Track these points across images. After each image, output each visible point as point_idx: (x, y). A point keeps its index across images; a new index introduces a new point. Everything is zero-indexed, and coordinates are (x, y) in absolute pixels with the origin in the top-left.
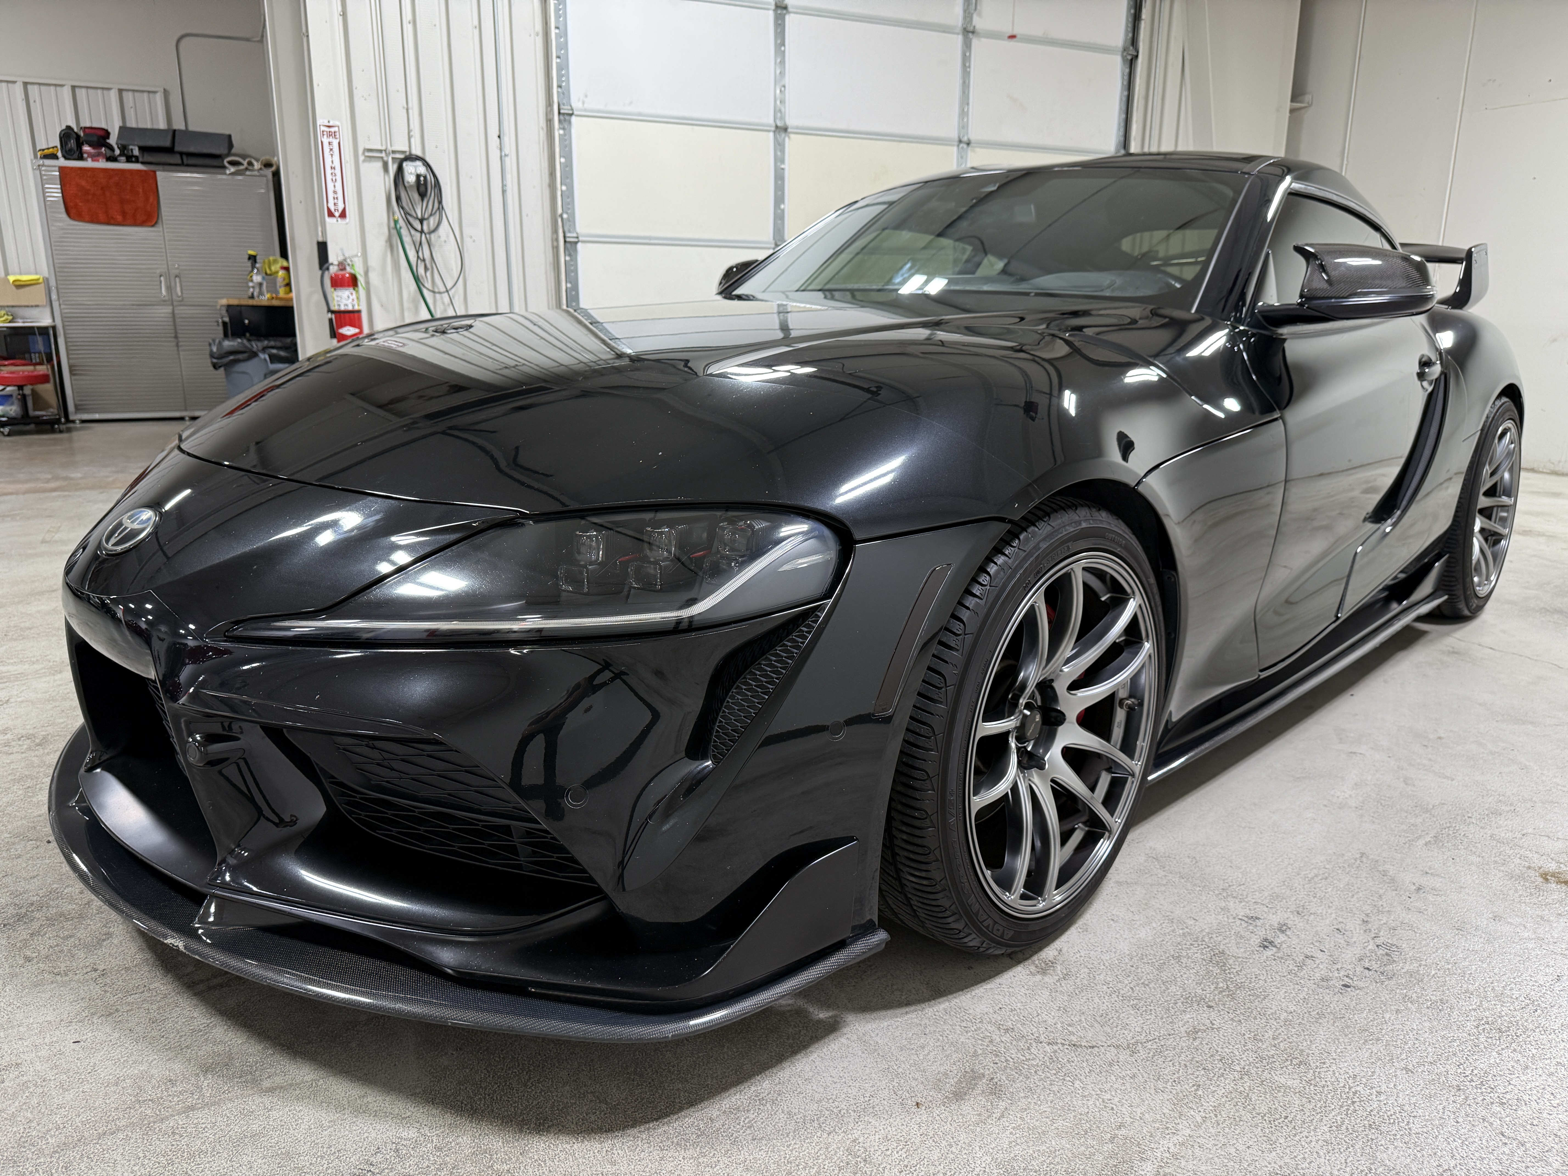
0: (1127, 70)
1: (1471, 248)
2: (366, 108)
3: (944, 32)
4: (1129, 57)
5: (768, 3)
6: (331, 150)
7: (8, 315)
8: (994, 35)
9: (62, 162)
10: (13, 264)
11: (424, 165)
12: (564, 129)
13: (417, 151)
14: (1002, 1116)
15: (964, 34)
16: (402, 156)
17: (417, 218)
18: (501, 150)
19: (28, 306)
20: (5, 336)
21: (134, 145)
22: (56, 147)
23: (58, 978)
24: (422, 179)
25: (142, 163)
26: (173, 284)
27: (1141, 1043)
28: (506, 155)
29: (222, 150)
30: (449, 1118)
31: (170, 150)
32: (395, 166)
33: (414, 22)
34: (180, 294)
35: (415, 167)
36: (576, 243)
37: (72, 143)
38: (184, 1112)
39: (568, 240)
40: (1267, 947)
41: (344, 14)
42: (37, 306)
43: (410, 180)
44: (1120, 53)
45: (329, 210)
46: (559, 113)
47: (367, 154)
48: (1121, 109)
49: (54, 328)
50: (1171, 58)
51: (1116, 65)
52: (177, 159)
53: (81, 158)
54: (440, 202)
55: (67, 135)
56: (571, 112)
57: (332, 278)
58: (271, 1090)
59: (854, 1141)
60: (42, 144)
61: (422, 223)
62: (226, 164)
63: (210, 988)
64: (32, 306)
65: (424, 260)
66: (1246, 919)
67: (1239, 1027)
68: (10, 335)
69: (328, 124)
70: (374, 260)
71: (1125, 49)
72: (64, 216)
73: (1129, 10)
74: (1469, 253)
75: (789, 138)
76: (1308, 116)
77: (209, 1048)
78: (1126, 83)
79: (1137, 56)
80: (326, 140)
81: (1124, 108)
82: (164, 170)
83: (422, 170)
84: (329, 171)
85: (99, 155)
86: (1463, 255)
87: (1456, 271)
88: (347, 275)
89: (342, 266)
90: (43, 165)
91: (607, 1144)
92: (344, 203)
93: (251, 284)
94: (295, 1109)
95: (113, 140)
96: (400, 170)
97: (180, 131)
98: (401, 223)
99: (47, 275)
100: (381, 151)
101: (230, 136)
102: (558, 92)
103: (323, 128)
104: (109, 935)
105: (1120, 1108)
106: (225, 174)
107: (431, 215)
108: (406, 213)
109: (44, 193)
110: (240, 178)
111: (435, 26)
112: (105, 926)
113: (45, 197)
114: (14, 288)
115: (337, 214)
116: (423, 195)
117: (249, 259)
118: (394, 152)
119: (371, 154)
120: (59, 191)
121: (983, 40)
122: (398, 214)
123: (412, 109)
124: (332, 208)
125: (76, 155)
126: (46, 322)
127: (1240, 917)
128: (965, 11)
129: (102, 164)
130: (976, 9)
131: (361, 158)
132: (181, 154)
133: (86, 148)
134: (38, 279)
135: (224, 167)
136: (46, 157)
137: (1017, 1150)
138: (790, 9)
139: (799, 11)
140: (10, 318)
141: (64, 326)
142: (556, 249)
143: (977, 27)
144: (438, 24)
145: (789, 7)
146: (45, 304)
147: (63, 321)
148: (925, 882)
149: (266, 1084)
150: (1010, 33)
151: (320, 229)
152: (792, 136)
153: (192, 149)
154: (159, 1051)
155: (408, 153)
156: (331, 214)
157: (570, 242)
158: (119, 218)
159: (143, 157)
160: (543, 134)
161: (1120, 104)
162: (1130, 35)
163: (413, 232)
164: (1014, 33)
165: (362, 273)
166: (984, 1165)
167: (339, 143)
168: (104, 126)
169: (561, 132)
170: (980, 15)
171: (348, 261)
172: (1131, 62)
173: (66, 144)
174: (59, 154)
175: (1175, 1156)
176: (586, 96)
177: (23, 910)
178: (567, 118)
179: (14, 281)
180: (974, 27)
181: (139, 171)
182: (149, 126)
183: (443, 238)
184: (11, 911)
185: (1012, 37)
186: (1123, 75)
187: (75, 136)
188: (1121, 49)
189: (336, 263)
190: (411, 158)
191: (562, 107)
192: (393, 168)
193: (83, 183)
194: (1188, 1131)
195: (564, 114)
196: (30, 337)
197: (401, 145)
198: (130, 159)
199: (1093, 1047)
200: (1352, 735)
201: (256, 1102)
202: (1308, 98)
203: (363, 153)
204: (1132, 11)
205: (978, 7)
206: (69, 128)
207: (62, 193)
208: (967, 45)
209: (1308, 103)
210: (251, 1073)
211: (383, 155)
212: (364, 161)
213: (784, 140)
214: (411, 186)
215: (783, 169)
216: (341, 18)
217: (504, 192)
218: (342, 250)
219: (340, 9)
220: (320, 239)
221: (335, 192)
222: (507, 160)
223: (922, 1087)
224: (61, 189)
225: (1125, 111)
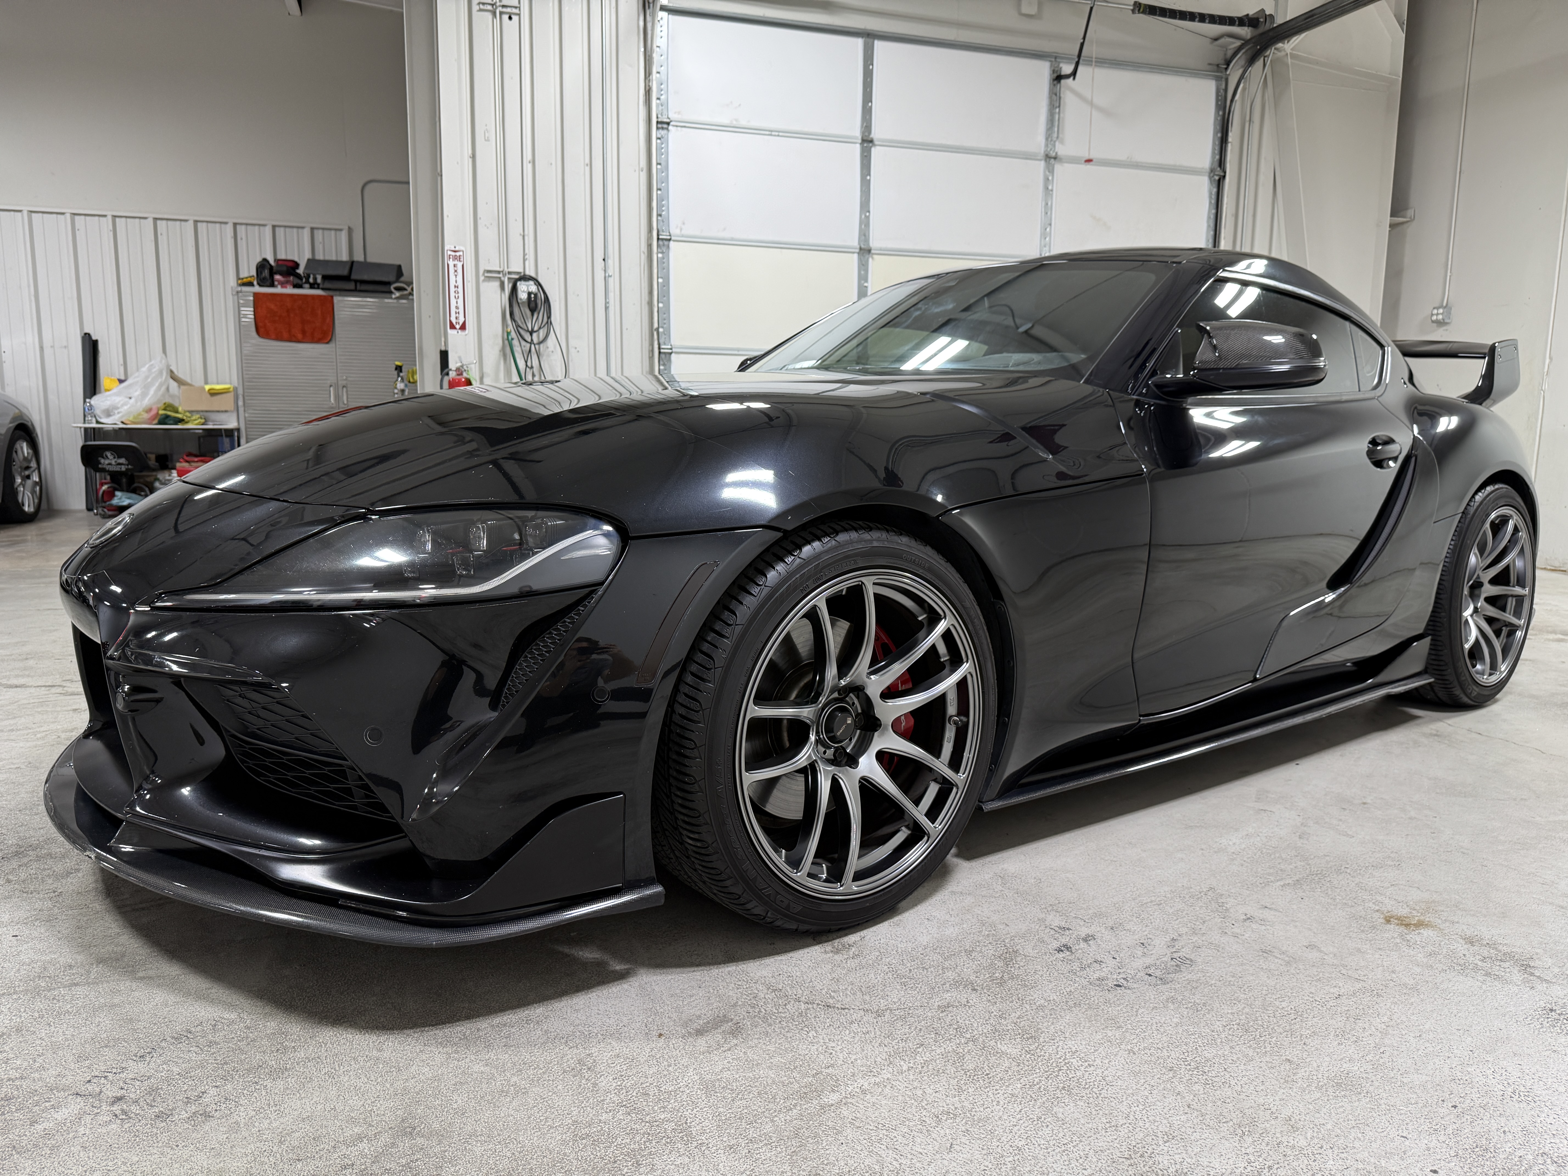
0: (1215, 190)
1: (1495, 343)
2: (488, 235)
3: (1027, 159)
4: (1217, 178)
5: (855, 138)
6: (456, 271)
7: (201, 418)
8: (1073, 160)
9: (257, 289)
10: (212, 375)
11: (535, 284)
12: (662, 253)
13: (530, 272)
14: (729, 1050)
15: (1046, 161)
16: (517, 277)
17: (528, 331)
18: (605, 271)
19: (218, 411)
20: (199, 438)
21: (319, 274)
22: (253, 276)
23: (25, 895)
24: (533, 296)
25: (323, 289)
26: (340, 394)
27: (891, 1010)
28: (609, 276)
29: (391, 278)
30: (268, 1009)
31: (347, 278)
32: (510, 285)
33: (533, 162)
34: (345, 402)
35: (528, 286)
36: (671, 353)
37: (266, 273)
38: (69, 987)
39: (662, 351)
40: (1062, 951)
41: (473, 157)
42: (226, 411)
43: (522, 297)
44: (1207, 174)
45: (451, 322)
46: (658, 239)
47: (486, 275)
48: (1209, 226)
49: (238, 430)
50: (1262, 178)
51: (1203, 187)
52: (352, 286)
53: (272, 285)
54: (549, 317)
55: (263, 265)
56: (669, 237)
57: (449, 381)
58: (142, 978)
59: (589, 1055)
60: (244, 274)
61: (531, 335)
62: (393, 290)
63: (134, 910)
64: (222, 411)
65: (532, 367)
66: (1057, 929)
67: (991, 1007)
68: (203, 437)
69: (454, 249)
70: (489, 368)
71: (1212, 170)
72: (254, 333)
73: (1215, 134)
74: (1493, 348)
75: (873, 258)
76: (1411, 230)
77: (109, 948)
78: (1214, 201)
79: (1224, 177)
80: (451, 263)
81: (1212, 224)
82: (340, 295)
83: (533, 288)
84: (452, 289)
85: (287, 282)
86: (1487, 351)
87: (1481, 365)
88: (463, 380)
89: (460, 372)
90: (241, 292)
91: (382, 1038)
92: (465, 317)
93: (396, 391)
94: (152, 992)
95: (301, 271)
96: (514, 289)
97: (358, 262)
98: (513, 334)
99: (236, 385)
100: (499, 272)
101: (399, 267)
102: (657, 220)
103: (449, 253)
104: (78, 870)
105: (838, 1054)
106: (391, 298)
107: (540, 328)
108: (518, 326)
109: (239, 314)
110: (404, 301)
111: (551, 164)
112: (78, 864)
113: (240, 318)
114: (209, 396)
115: (458, 327)
116: (533, 311)
117: (396, 369)
118: (509, 273)
119: (491, 275)
120: (252, 313)
121: (1066, 165)
122: (511, 327)
123: (528, 235)
124: (454, 321)
125: (268, 283)
126: (232, 424)
127: (1052, 927)
128: (1047, 139)
129: (290, 290)
130: (1058, 137)
131: (482, 278)
132: (356, 281)
133: (277, 277)
134: (229, 388)
135: (391, 292)
136: (244, 284)
137: (726, 1074)
138: (876, 143)
139: (884, 144)
140: (203, 421)
141: (246, 428)
142: (651, 358)
143: (1059, 153)
144: (554, 163)
145: (875, 140)
146: (232, 409)
147: (246, 424)
148: (699, 844)
149: (141, 974)
150: (1087, 158)
151: (443, 339)
152: (875, 256)
153: (366, 277)
154: (72, 946)
155: (522, 274)
156: (452, 327)
157: (665, 353)
158: (300, 336)
159: (323, 284)
160: (644, 257)
161: (1208, 222)
162: (1218, 157)
163: (523, 343)
164: (1091, 157)
165: (478, 378)
166: (689, 1081)
167: (463, 266)
168: (296, 259)
169: (660, 255)
170: (1062, 142)
171: (465, 367)
172: (1219, 183)
173: (261, 273)
174: (255, 283)
175: (864, 1092)
176: (684, 224)
177: (23, 849)
178: (666, 243)
179: (210, 390)
180: (1056, 153)
181: (319, 296)
182: (334, 258)
183: (551, 348)
184: (14, 849)
185: (1089, 161)
186: (1211, 194)
187: (269, 266)
188: (1208, 170)
189: (454, 369)
190: (525, 278)
191: (661, 233)
192: (508, 287)
193: (272, 306)
194: (889, 1076)
195: (663, 239)
196: (220, 438)
197: (516, 267)
198: (312, 286)
199: (844, 1009)
200: (1273, 796)
201: (125, 984)
202: (1410, 213)
203: (483, 274)
204: (1219, 135)
205: (1061, 136)
206: (265, 260)
207: (255, 315)
208: (1050, 169)
209: (1411, 218)
210: (133, 966)
211: (501, 275)
212: (484, 281)
213: (868, 261)
214: (524, 302)
215: (866, 287)
216: (470, 160)
217: (607, 308)
218: (460, 358)
219: (470, 152)
220: (443, 349)
221: (457, 308)
222: (611, 280)
223: (672, 1023)
224: (254, 311)
225: (1214, 228)
